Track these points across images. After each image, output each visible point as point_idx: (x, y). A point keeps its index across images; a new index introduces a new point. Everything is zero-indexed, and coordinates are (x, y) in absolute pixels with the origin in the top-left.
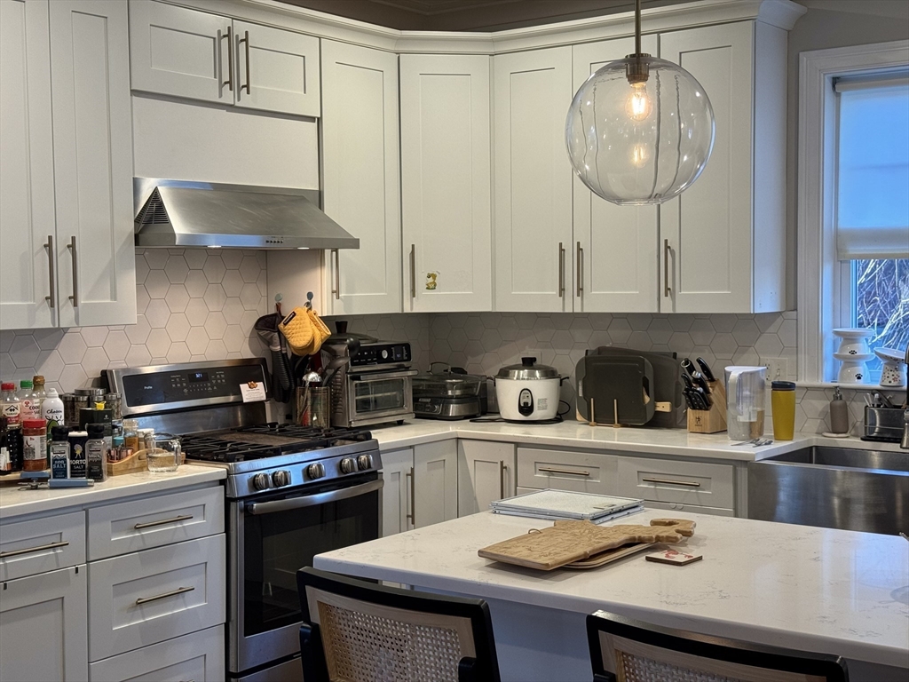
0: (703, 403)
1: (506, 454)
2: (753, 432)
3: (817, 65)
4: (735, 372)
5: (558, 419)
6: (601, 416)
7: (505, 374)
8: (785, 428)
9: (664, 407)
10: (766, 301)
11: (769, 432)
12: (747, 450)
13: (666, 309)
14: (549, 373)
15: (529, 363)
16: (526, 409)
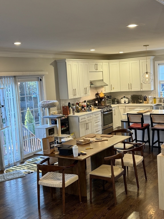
0: (146, 100)
1: (124, 107)
2: (152, 103)
3: (157, 63)
4: (150, 97)
5: (128, 103)
6: (134, 103)
7: (122, 98)
8: (155, 102)
9: (141, 101)
10: (152, 89)
11: (153, 103)
12: (151, 105)
13: (141, 90)
14: (127, 98)
15: (124, 97)
16: (125, 102)
